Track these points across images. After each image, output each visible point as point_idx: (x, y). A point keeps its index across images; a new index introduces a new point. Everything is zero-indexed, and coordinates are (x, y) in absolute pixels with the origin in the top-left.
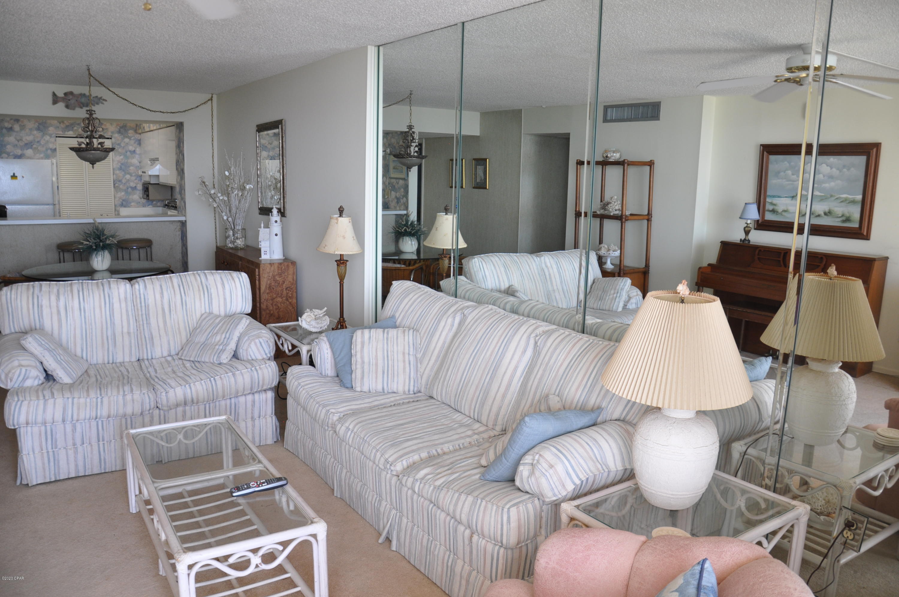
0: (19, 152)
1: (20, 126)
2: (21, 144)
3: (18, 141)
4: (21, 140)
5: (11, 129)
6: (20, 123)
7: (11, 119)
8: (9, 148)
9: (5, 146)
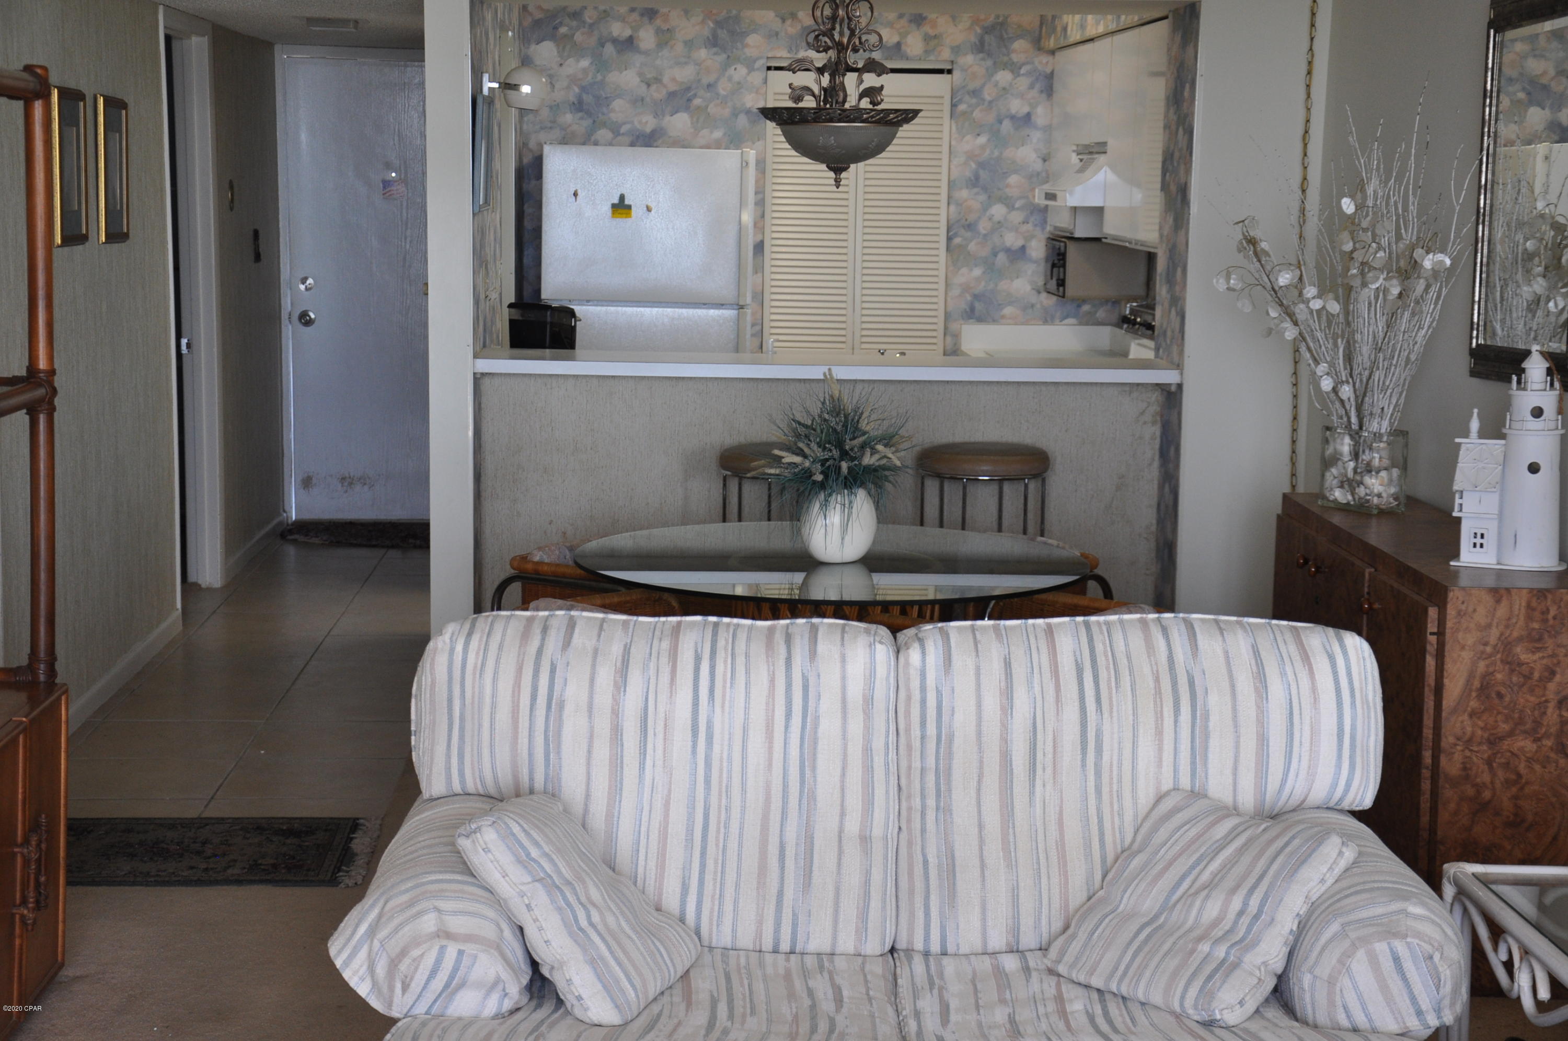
0: (648, 122)
1: (658, 31)
2: (657, 93)
3: (649, 85)
4: (658, 80)
5: (628, 44)
6: (658, 22)
7: (633, 10)
8: (619, 109)
9: (608, 100)
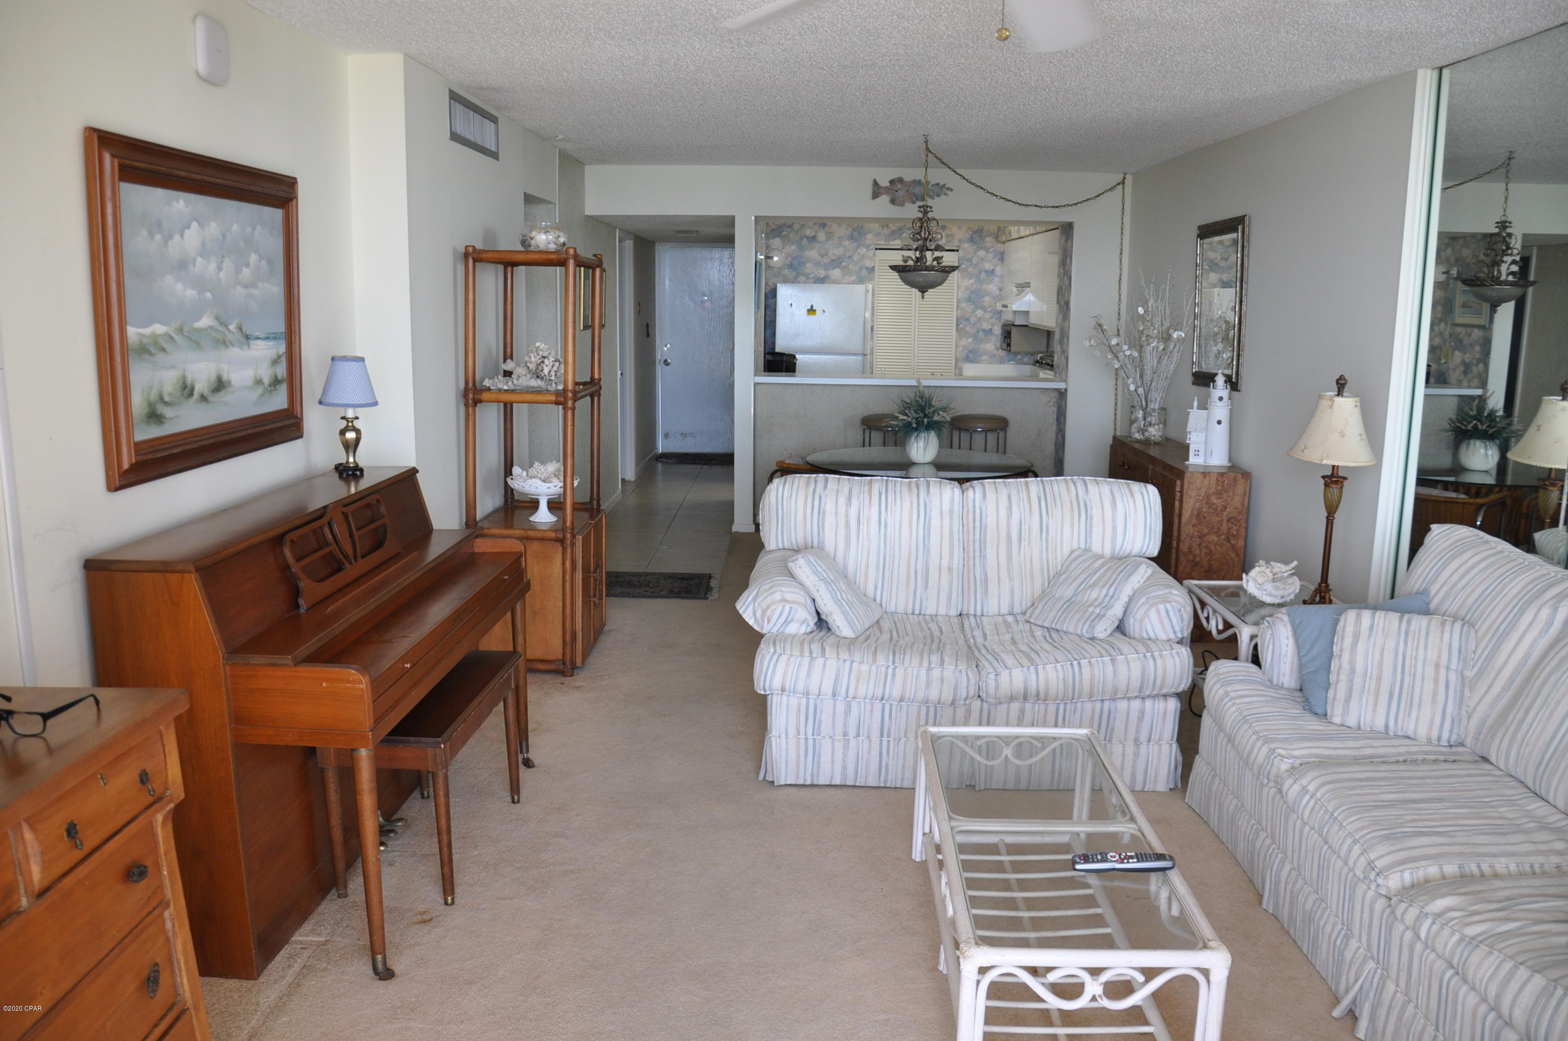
0: (822, 273)
1: (827, 233)
2: (826, 260)
3: (822, 257)
4: (826, 254)
5: (813, 239)
6: (827, 229)
7: (815, 224)
8: (809, 268)
9: (804, 264)
